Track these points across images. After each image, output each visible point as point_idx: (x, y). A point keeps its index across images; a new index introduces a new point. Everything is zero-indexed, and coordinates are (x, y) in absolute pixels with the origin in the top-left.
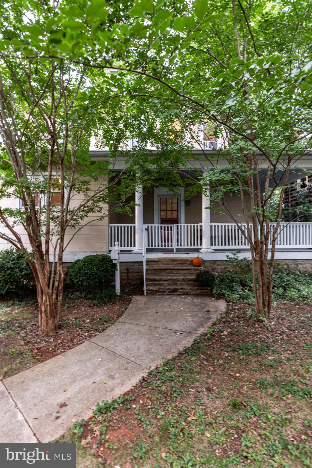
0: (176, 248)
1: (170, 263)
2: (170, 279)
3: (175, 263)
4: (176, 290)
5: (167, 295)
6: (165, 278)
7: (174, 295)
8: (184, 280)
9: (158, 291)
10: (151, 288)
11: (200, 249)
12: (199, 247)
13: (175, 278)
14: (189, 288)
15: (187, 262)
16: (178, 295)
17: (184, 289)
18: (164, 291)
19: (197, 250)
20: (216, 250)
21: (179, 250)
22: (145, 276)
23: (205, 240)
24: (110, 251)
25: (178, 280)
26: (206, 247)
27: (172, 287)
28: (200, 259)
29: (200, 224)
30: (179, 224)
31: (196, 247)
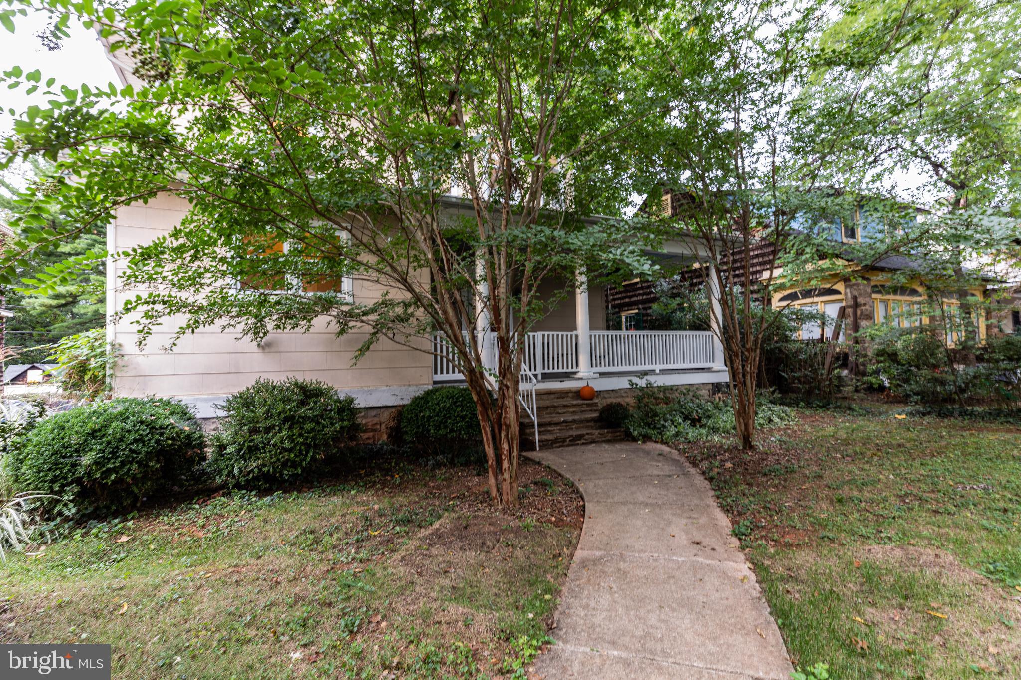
0: (542, 374)
1: (545, 397)
2: (564, 422)
3: (553, 396)
4: (580, 437)
5: (568, 446)
6: (556, 420)
7: (578, 444)
8: (581, 421)
9: (555, 441)
10: (544, 437)
11: (575, 373)
12: (574, 370)
13: (570, 419)
14: (596, 432)
15: (570, 394)
16: (583, 444)
17: (591, 434)
18: (564, 441)
19: (568, 376)
20: (602, 374)
21: (546, 377)
22: (535, 419)
23: (584, 359)
24: (435, 382)
25: (574, 422)
26: (584, 369)
27: (571, 433)
28: (592, 388)
29: (574, 333)
30: (546, 333)
31: (570, 370)
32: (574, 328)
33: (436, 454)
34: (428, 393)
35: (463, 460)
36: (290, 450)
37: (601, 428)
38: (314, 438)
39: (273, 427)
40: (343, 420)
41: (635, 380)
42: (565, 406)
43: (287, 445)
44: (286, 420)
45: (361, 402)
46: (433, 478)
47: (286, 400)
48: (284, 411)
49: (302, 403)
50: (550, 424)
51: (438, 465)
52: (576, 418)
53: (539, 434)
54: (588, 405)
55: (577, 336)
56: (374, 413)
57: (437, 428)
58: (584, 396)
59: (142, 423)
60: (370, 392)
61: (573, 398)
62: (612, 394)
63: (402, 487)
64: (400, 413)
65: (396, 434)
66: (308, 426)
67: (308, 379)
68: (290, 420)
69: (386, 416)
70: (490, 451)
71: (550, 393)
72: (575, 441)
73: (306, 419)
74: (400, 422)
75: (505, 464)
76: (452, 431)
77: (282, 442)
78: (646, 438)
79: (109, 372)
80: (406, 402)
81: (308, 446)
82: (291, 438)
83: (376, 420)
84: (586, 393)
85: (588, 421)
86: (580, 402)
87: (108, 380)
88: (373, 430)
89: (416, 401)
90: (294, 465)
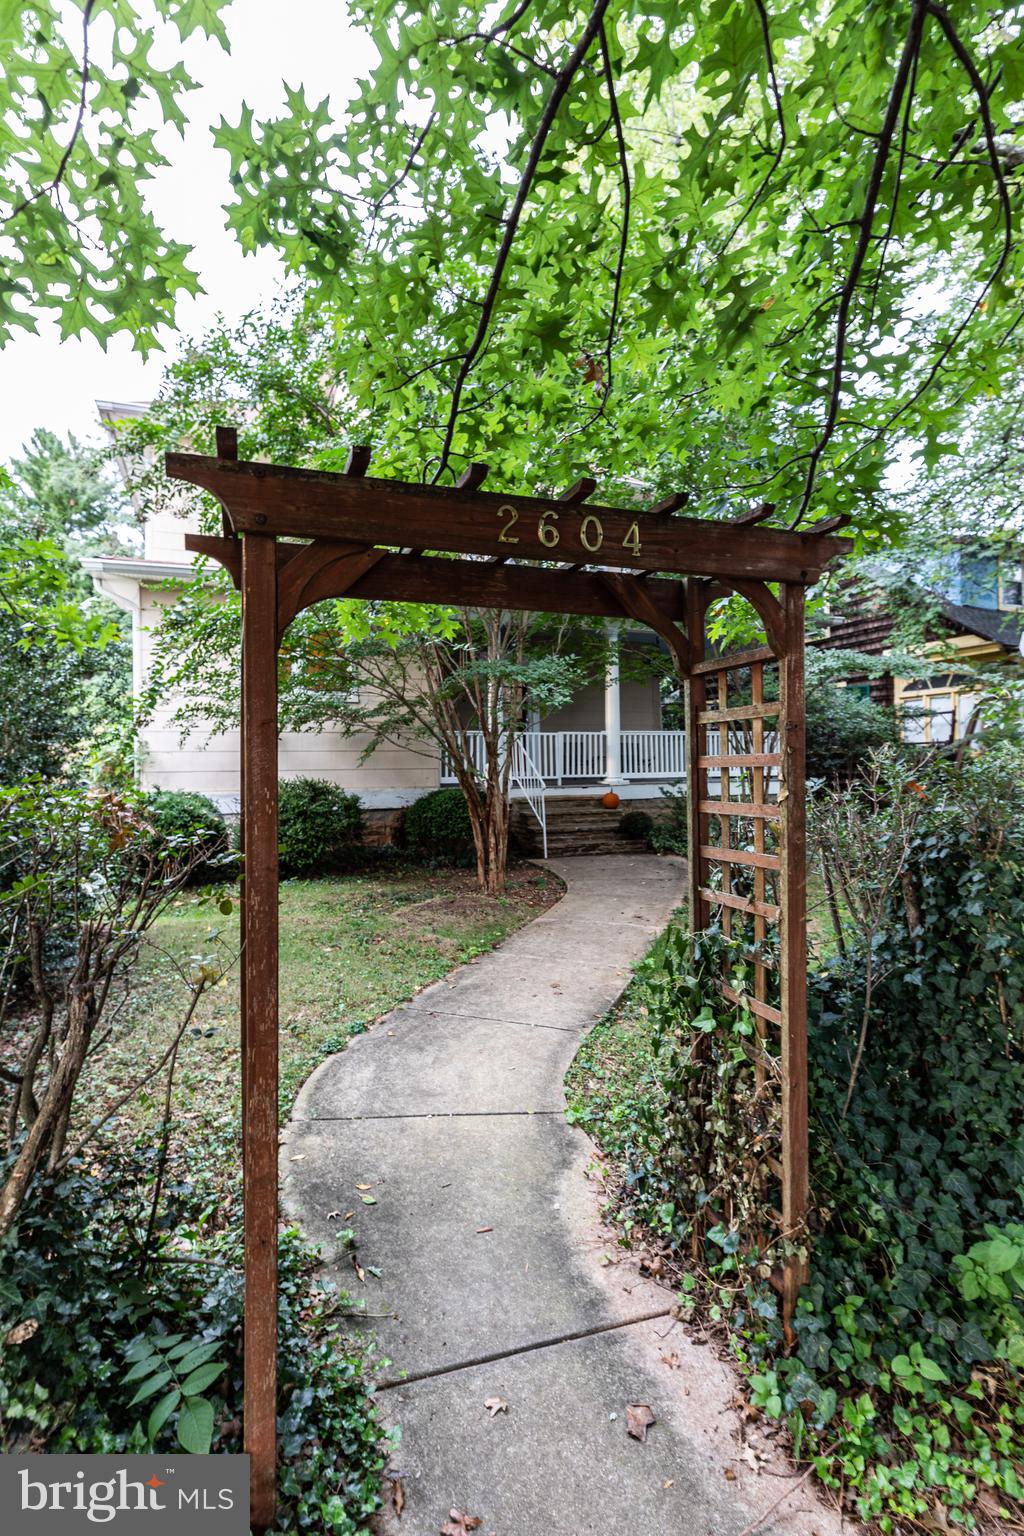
0: (562, 779)
2: (580, 831)
4: (595, 847)
5: (581, 855)
6: (571, 829)
7: (591, 855)
8: (599, 831)
9: (566, 850)
10: (553, 845)
11: (603, 779)
12: (600, 775)
13: (585, 827)
14: (613, 843)
15: (591, 802)
16: (597, 854)
17: (608, 845)
18: (576, 850)
19: (595, 782)
20: (633, 781)
21: (567, 782)
22: (543, 824)
23: (613, 763)
24: (442, 785)
25: (590, 831)
26: (613, 774)
27: (587, 843)
28: (616, 796)
29: (602, 733)
30: (568, 733)
31: (596, 775)
32: (602, 727)
33: (438, 855)
34: (433, 795)
35: (464, 861)
36: (303, 842)
37: (622, 839)
38: (324, 832)
39: (289, 820)
40: (349, 817)
41: (667, 788)
42: (583, 814)
43: (301, 837)
44: (299, 814)
45: (367, 803)
46: (434, 875)
47: (299, 797)
48: (298, 806)
49: (313, 800)
50: (562, 832)
51: (440, 866)
52: (594, 827)
53: (549, 841)
54: (610, 814)
55: (605, 737)
56: (378, 815)
57: (439, 828)
58: (608, 803)
59: (185, 811)
60: (375, 794)
61: (595, 806)
62: (646, 804)
63: (404, 880)
64: (403, 814)
65: (400, 835)
66: (319, 821)
67: (316, 779)
68: (303, 815)
69: (390, 819)
70: (479, 844)
71: (568, 800)
72: (588, 851)
73: (318, 814)
74: (403, 823)
75: (492, 856)
76: (453, 832)
77: (297, 833)
78: (668, 851)
79: (137, 768)
80: (412, 803)
81: (319, 839)
82: (304, 830)
83: (380, 823)
84: (608, 801)
85: (607, 831)
86: (601, 810)
87: (136, 775)
88: (378, 833)
89: (420, 802)
90: (307, 855)
